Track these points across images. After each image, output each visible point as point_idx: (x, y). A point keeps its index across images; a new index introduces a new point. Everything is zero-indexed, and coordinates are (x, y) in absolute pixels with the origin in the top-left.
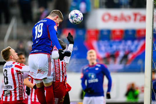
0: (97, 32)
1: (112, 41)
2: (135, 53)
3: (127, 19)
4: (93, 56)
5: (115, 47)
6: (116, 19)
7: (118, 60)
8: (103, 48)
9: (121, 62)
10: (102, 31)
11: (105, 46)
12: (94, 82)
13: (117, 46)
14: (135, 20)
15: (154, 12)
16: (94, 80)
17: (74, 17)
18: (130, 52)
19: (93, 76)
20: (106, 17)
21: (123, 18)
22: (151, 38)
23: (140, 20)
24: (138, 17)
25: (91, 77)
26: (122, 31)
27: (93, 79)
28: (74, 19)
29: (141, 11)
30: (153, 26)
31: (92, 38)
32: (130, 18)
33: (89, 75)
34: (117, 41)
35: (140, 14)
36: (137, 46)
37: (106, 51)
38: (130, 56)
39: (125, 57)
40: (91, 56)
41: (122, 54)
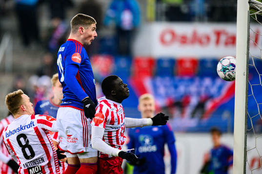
0: (151, 62)
1: (177, 78)
2: (217, 99)
3: (204, 40)
4: (150, 105)
5: (182, 89)
6: (184, 40)
7: (189, 111)
8: (162, 90)
9: (193, 115)
10: (160, 61)
11: (165, 86)
12: (150, 150)
13: (187, 86)
14: (218, 42)
15: (250, 30)
16: (149, 147)
17: (228, 69)
18: (210, 97)
19: (147, 141)
20: (168, 37)
21: (196, 39)
22: (245, 74)
23: (226, 44)
24: (223, 38)
25: (144, 142)
26: (194, 62)
27: (147, 146)
28: (227, 73)
29: (228, 28)
30: (248, 54)
31: (143, 72)
32: (208, 39)
33: (141, 138)
34: (187, 78)
35: (226, 33)
36: (220, 88)
37: (167, 95)
38: (209, 105)
39: (201, 106)
40: (146, 105)
41: (194, 101)
